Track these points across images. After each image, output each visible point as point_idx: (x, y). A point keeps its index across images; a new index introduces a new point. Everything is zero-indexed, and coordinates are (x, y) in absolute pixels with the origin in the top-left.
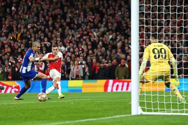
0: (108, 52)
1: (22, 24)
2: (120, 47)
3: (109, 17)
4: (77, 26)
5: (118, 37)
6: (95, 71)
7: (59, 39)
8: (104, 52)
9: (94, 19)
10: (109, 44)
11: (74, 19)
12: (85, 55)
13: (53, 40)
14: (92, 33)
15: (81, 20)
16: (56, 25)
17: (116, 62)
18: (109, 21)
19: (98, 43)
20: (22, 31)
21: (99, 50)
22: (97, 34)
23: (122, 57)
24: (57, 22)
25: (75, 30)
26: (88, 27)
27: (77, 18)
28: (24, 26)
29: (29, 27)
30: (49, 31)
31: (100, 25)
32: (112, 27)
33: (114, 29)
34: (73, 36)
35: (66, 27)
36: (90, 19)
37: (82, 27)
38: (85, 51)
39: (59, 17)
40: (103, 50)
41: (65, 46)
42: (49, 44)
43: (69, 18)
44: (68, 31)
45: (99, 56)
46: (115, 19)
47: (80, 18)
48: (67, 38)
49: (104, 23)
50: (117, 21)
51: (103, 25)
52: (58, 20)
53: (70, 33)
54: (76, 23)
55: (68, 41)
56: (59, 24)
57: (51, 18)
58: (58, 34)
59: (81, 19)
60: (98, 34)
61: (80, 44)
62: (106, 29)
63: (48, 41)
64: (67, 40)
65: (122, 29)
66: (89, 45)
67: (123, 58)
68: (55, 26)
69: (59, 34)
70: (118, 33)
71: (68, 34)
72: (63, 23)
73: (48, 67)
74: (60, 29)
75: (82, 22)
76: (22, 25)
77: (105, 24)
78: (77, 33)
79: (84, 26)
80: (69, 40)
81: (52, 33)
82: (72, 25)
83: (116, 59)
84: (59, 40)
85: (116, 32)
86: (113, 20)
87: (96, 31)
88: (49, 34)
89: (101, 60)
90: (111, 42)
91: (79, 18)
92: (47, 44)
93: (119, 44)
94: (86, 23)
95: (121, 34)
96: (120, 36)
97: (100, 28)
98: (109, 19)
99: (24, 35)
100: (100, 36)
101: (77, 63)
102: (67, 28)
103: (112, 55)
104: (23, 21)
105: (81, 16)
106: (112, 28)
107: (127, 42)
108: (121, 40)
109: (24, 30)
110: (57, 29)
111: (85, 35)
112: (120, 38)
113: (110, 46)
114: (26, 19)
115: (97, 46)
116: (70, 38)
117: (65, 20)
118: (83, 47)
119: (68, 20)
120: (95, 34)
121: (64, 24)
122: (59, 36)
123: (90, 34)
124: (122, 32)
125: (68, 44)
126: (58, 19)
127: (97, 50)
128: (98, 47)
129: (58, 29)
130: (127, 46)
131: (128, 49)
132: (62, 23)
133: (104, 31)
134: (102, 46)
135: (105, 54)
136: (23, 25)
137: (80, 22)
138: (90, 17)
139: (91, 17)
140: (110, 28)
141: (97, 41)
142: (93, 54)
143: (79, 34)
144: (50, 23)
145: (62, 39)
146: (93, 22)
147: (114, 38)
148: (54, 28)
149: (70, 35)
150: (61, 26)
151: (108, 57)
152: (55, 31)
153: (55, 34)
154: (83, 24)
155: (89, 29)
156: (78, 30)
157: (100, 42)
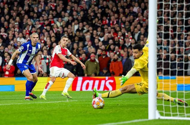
0: (75, 46)
2: (89, 39)
3: (73, 4)
4: (37, 15)
5: (85, 28)
8: (70, 45)
9: (56, 7)
10: (76, 35)
11: (33, 6)
12: (48, 48)
13: (11, 31)
14: (55, 23)
15: (41, 8)
16: (13, 13)
17: (85, 57)
18: (73, 9)
22: (60, 24)
23: (92, 51)
24: (13, 10)
25: (35, 19)
26: (50, 16)
27: (37, 5)
30: (5, 20)
31: (64, 14)
32: (77, 16)
33: (80, 18)
34: (33, 26)
35: (24, 16)
36: (52, 6)
37: (43, 15)
38: (48, 43)
39: (16, 3)
40: (69, 43)
41: (25, 38)
42: (6, 36)
43: (27, 5)
44: (27, 20)
46: (81, 6)
47: (40, 6)
48: (26, 29)
49: (68, 12)
50: (82, 9)
51: (67, 14)
52: (15, 8)
53: (30, 23)
54: (36, 11)
56: (16, 12)
57: (6, 6)
58: (16, 24)
59: (42, 6)
60: (62, 24)
61: (41, 36)
62: (70, 18)
63: (5, 32)
64: (26, 31)
65: (90, 18)
66: (53, 36)
67: (93, 53)
68: (12, 14)
69: (17, 23)
70: (85, 23)
71: (27, 24)
72: (20, 11)
73: (6, 62)
74: (18, 18)
75: (43, 11)
77: (70, 12)
78: (37, 22)
79: (45, 15)
80: (29, 31)
81: (9, 23)
82: (32, 14)
83: (85, 53)
84: (17, 31)
85: (82, 22)
86: (79, 8)
87: (59, 20)
88: (6, 23)
90: (78, 33)
91: (38, 5)
92: (4, 35)
93: (88, 36)
94: (48, 11)
95: (88, 24)
96: (87, 26)
97: (64, 18)
98: (73, 7)
100: (64, 26)
101: (40, 58)
102: (26, 16)
103: (79, 49)
105: (41, 3)
106: (78, 18)
107: (96, 33)
108: (88, 31)
110: (14, 18)
111: (46, 26)
112: (87, 29)
113: (76, 38)
116: (30, 29)
117: (23, 7)
118: (45, 39)
119: (26, 8)
120: (58, 24)
121: (23, 12)
122: (18, 26)
123: (52, 24)
124: (90, 22)
125: (27, 35)
126: (15, 6)
129: (16, 18)
130: (97, 39)
131: (98, 41)
132: (19, 12)
133: (69, 20)
135: (71, 47)
137: (40, 10)
138: (51, 5)
139: (53, 4)
140: (75, 17)
141: (61, 32)
143: (40, 24)
144: (6, 11)
145: (20, 29)
146: (56, 10)
147: (80, 29)
148: (11, 17)
149: (30, 26)
150: (19, 15)
151: (75, 51)
152: (12, 21)
153: (12, 24)
154: (44, 13)
155: (51, 19)
156: (38, 20)
157: (65, 33)
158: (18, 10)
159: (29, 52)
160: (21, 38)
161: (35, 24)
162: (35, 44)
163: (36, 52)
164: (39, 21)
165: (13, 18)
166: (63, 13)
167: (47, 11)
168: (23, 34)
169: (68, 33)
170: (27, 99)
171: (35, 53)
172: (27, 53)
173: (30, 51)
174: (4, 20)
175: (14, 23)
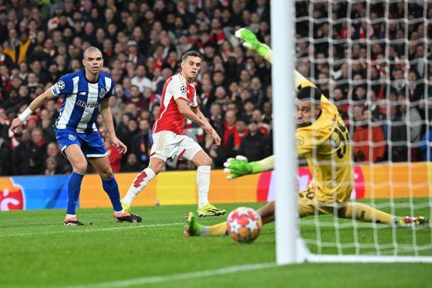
1: (32, 19)
4: (183, 21)
6: (233, 146)
7: (133, 58)
8: (258, 90)
12: (205, 101)
13: (117, 62)
14: (226, 39)
15: (196, 4)
16: (126, 18)
19: (243, 67)
20: (31, 37)
21: (245, 85)
24: (128, 11)
25: (178, 31)
26: (215, 21)
28: (37, 23)
29: (51, 25)
30: (107, 36)
31: (248, 16)
34: (172, 48)
35: (152, 25)
37: (198, 22)
38: (204, 88)
40: (256, 85)
41: (151, 77)
44: (158, 33)
45: (243, 102)
48: (155, 55)
49: (260, 11)
51: (255, 17)
52: (132, 6)
53: (164, 41)
54: (182, 11)
55: (160, 63)
56: (135, 15)
57: (110, 1)
58: (130, 43)
62: (263, 26)
64: (155, 61)
66: (219, 71)
68: (124, 21)
69: (134, 43)
71: (159, 44)
72: (144, 13)
74: (137, 32)
75: (199, 10)
76: (33, 23)
78: (183, 39)
79: (203, 20)
80: (162, 60)
81: (114, 40)
82: (170, 18)
84: (132, 62)
88: (107, 43)
89: (249, 114)
94: (210, 9)
99: (37, 49)
102: (157, 25)
104: (35, 10)
109: (37, 34)
110: (130, 30)
111: (204, 46)
112: (302, 50)
114: (43, 4)
115: (240, 74)
116: (164, 55)
117: (151, 4)
119: (159, 5)
121: (149, 15)
122: (134, 49)
123: (220, 42)
125: (157, 70)
127: (238, 85)
128: (242, 77)
129: (133, 30)
132: (141, 14)
134: (252, 73)
135: (261, 96)
136: (35, 21)
137: (192, 9)
141: (239, 61)
142: (227, 97)
143: (189, 42)
144: (109, 13)
145: (142, 57)
146: (230, 8)
148: (121, 26)
149: (164, 47)
150: (141, 21)
151: (267, 105)
152: (122, 37)
153: (123, 44)
154: (201, 15)
155: (216, 29)
156: (185, 32)
157: (247, 62)
158: (138, 11)
159: (79, 97)
160: (141, 77)
161: (179, 44)
162: (95, 74)
163: (99, 97)
164: (188, 35)
165: (125, 30)
166: (246, 13)
167: (208, 12)
168: (147, 68)
169: (254, 61)
170: (69, 222)
171: (96, 99)
172: (77, 101)
173: (84, 94)
174: (103, 35)
175: (127, 42)
